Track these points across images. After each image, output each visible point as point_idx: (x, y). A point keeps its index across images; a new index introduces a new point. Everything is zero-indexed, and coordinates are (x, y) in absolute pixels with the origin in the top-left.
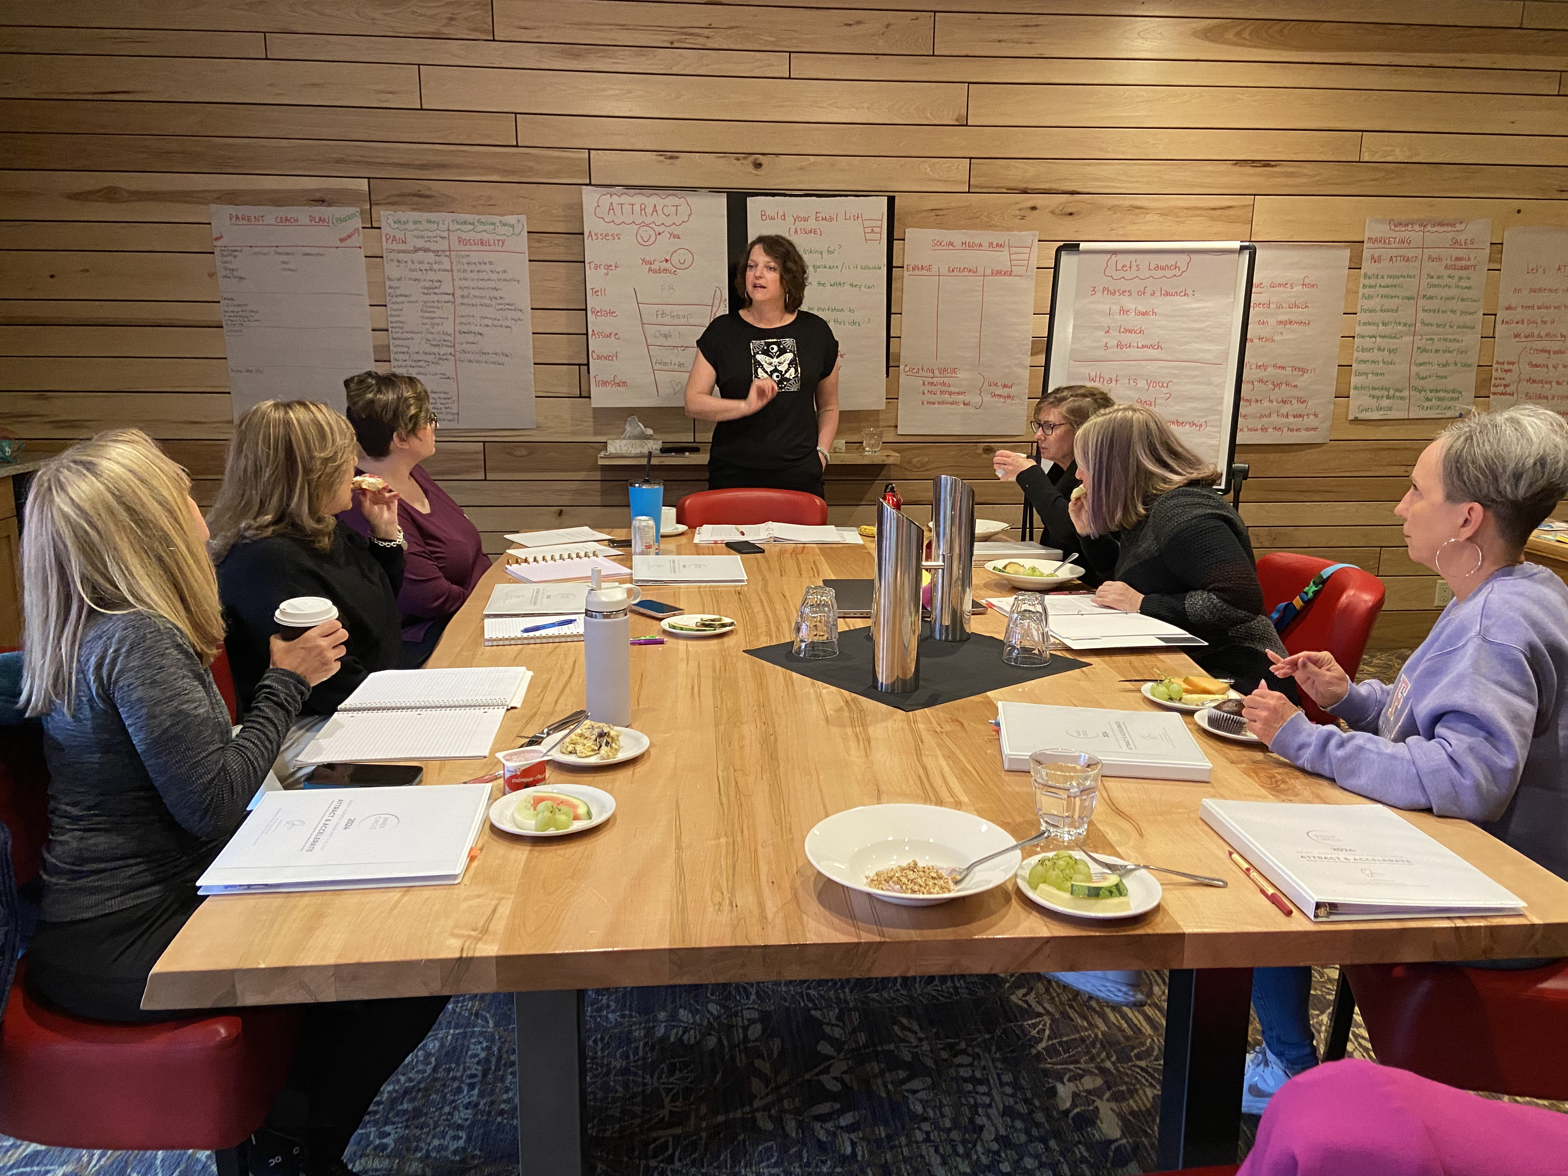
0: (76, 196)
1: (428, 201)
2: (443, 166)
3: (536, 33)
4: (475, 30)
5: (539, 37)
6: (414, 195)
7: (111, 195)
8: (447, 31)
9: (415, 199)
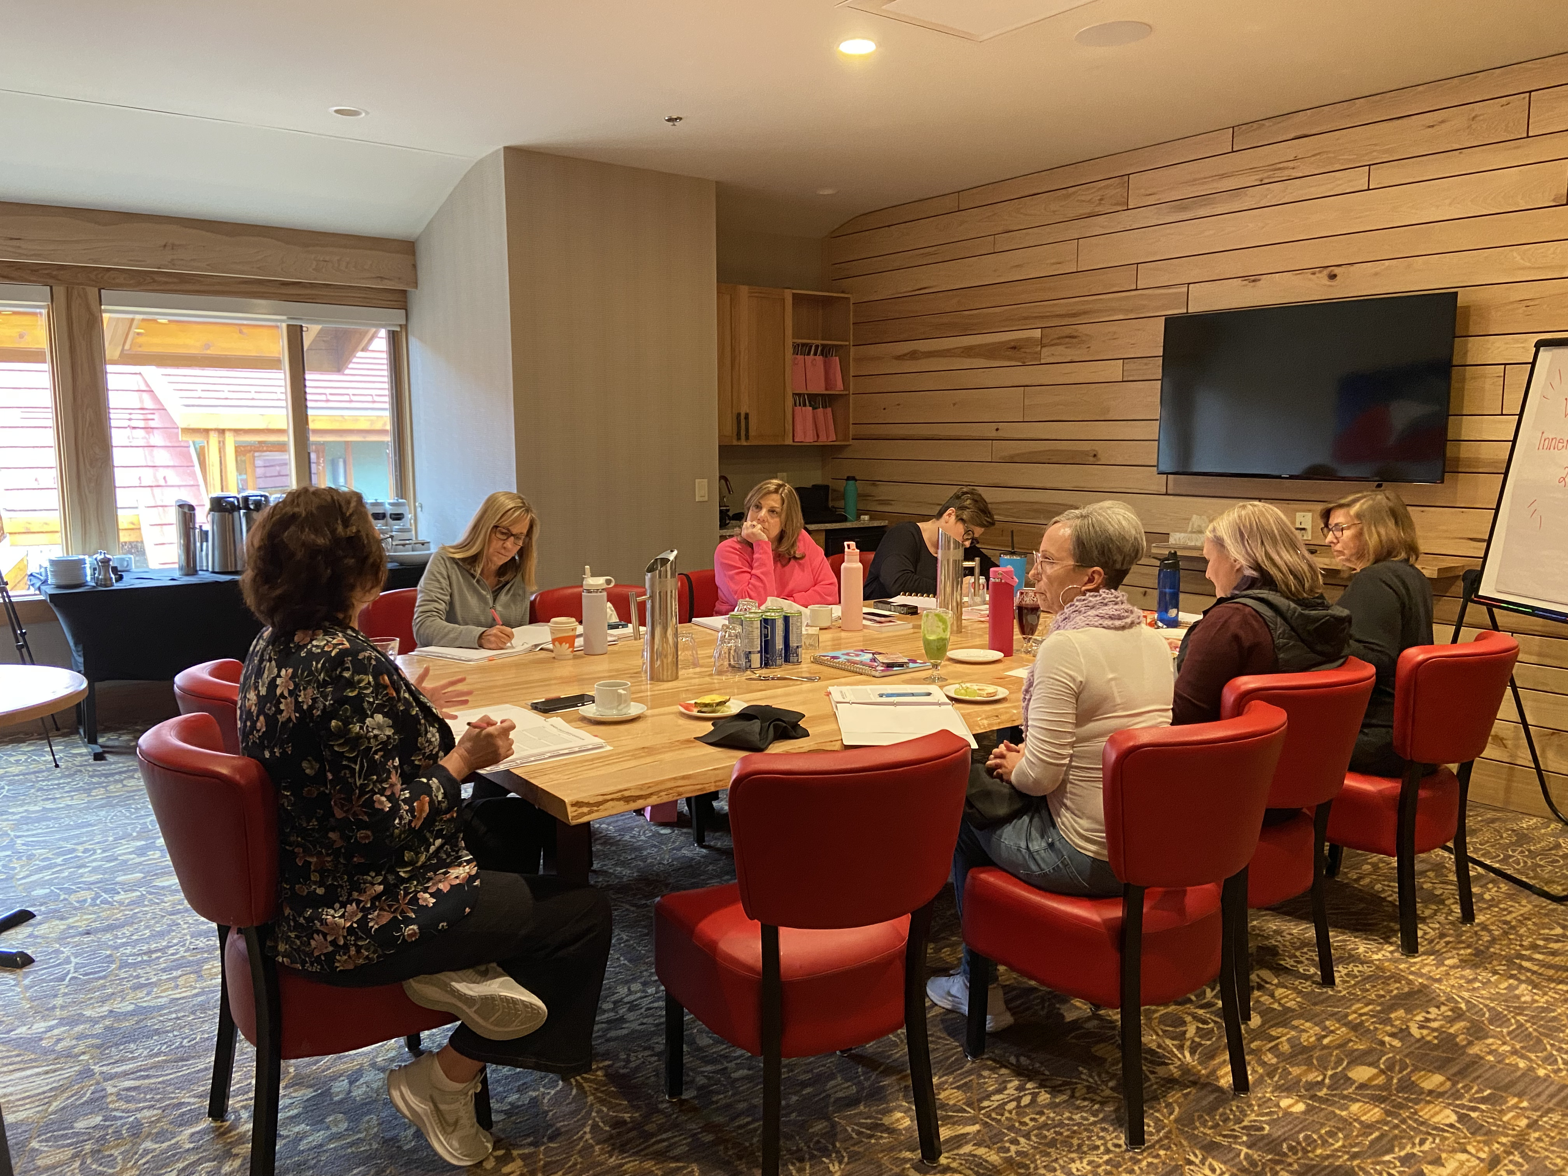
0: (899, 358)
1: (1074, 340)
2: (1085, 313)
3: (1157, 197)
4: (1116, 204)
5: (1159, 199)
6: (1067, 337)
7: (913, 355)
8: (1098, 209)
9: (1067, 340)
